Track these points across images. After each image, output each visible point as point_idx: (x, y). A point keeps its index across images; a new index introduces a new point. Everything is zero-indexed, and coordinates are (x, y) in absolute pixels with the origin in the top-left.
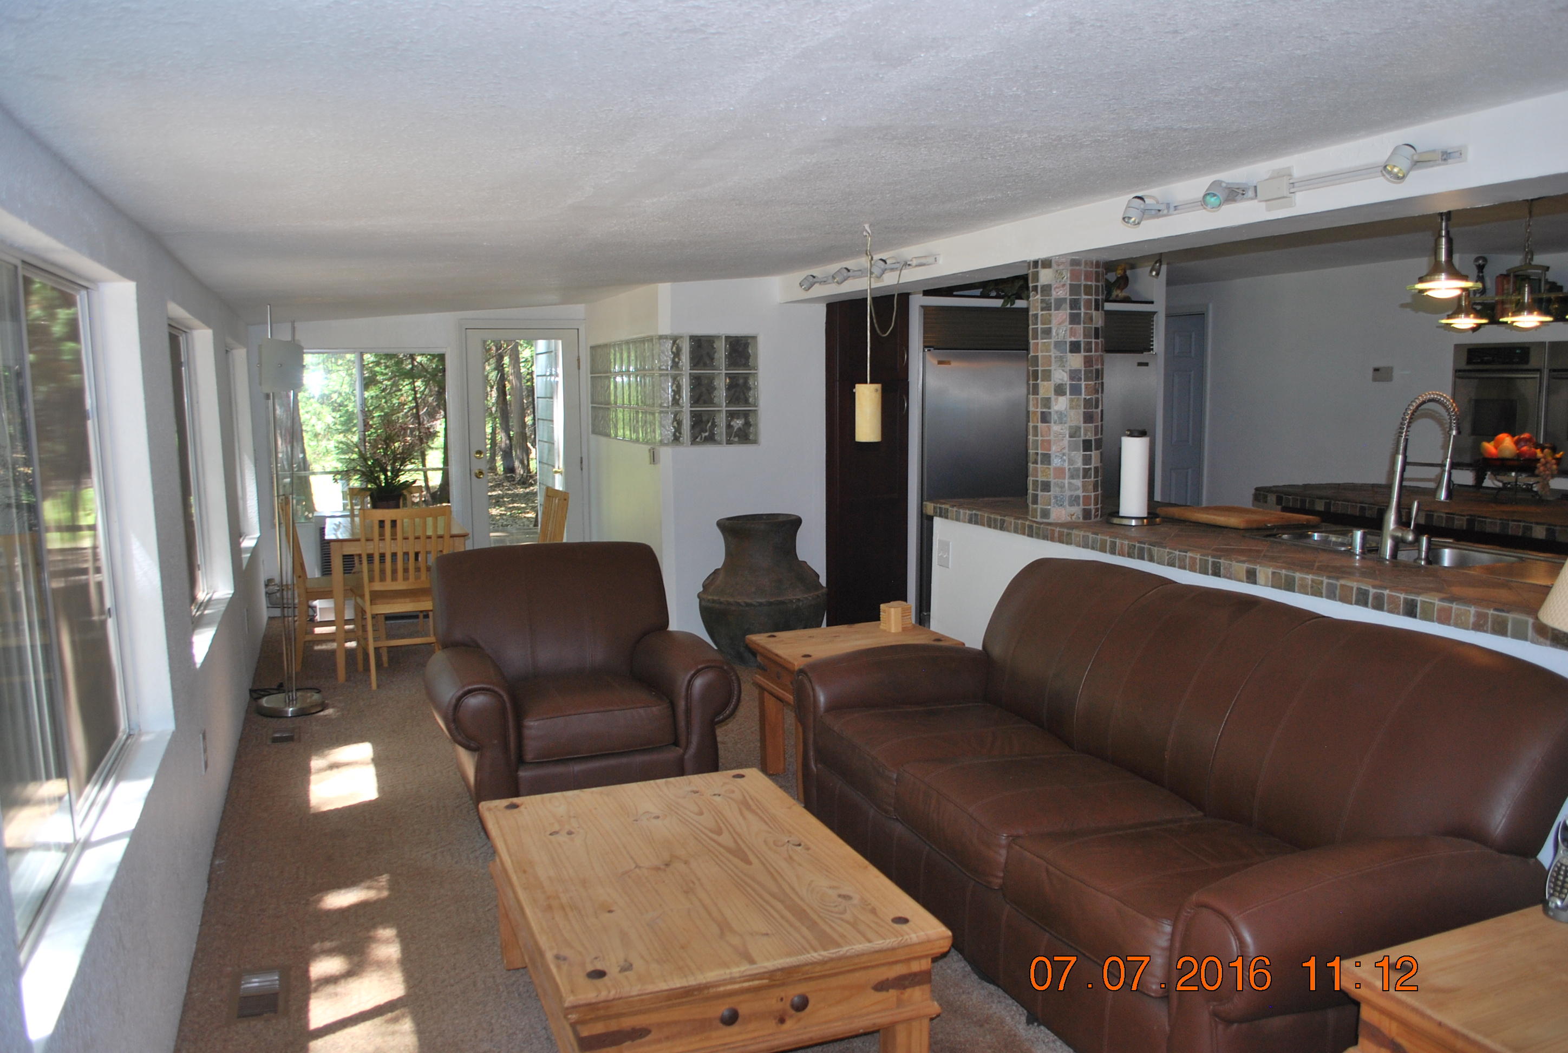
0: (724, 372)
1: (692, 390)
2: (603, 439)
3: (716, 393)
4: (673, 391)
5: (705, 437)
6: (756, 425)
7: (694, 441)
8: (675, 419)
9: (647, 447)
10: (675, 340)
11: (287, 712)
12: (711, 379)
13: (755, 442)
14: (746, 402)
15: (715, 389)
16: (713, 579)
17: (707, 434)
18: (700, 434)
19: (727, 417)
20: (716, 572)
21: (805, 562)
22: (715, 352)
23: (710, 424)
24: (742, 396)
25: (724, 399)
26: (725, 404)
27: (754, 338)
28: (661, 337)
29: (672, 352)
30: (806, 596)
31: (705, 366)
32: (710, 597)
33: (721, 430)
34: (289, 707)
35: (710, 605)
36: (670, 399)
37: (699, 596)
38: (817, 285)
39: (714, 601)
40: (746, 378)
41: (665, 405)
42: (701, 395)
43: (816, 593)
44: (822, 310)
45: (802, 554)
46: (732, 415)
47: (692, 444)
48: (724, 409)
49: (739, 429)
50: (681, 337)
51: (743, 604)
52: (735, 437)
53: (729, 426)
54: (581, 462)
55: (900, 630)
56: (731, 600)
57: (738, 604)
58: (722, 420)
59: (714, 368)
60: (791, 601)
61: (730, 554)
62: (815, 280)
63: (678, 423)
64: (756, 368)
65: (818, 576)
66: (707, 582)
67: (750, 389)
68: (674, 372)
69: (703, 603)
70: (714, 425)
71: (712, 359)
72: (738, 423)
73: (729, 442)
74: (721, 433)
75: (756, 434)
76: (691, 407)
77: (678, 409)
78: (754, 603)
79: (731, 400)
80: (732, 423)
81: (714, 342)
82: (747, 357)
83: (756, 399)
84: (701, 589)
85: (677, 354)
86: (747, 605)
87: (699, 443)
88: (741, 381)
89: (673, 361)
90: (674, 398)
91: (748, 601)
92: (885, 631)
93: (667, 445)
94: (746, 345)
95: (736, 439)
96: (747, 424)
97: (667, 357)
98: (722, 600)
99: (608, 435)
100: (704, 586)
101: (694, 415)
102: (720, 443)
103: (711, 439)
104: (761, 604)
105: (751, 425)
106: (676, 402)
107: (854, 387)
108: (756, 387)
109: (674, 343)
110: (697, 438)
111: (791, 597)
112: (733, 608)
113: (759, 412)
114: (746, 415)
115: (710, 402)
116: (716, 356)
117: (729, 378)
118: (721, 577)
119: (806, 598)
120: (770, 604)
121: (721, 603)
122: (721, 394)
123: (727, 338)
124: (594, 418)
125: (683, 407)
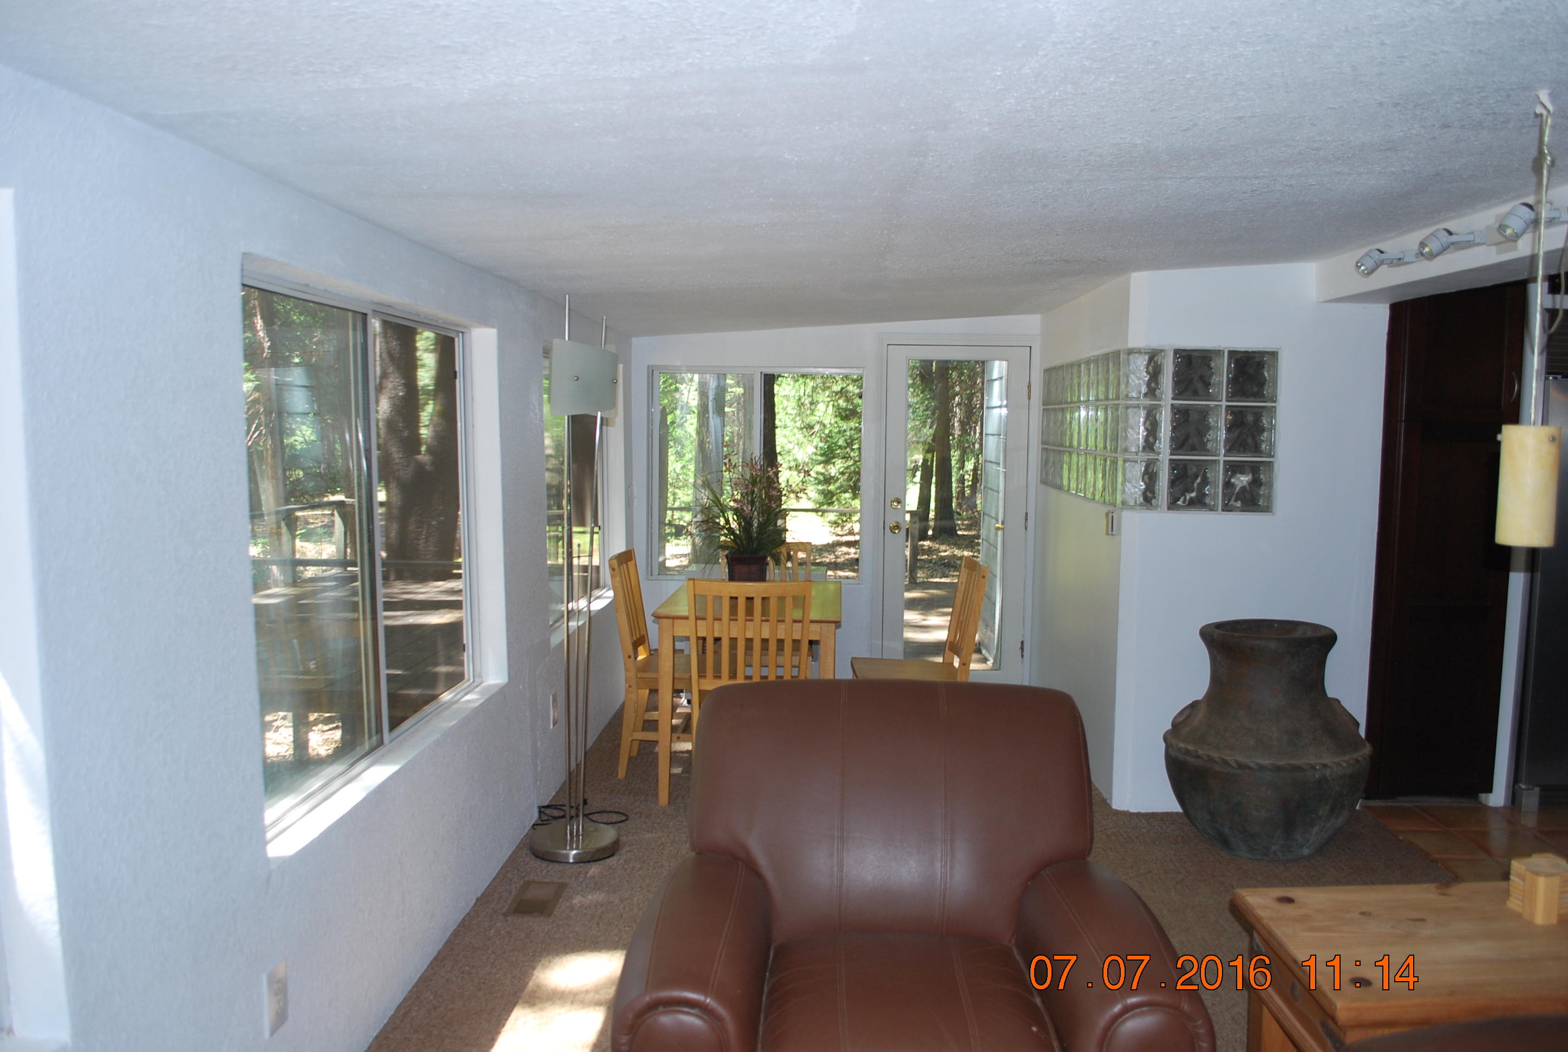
0: (1224, 403)
1: (1174, 429)
2: (1053, 492)
3: (1210, 435)
4: (1146, 429)
5: (1191, 499)
6: (1270, 485)
7: (1173, 505)
8: (1146, 472)
9: (1105, 509)
10: (1154, 356)
11: (567, 856)
12: (1204, 413)
13: (1267, 509)
14: (1256, 450)
15: (1209, 428)
16: (1189, 716)
17: (1193, 495)
18: (1183, 494)
19: (1226, 471)
20: (1194, 705)
21: (1338, 701)
22: (1213, 374)
23: (1199, 480)
24: (1250, 440)
25: (1222, 444)
26: (1223, 452)
27: (1274, 355)
28: (1130, 352)
29: (1147, 372)
30: (1337, 760)
31: (1195, 395)
32: (1182, 745)
33: (1216, 491)
34: (572, 849)
35: (1181, 757)
36: (1141, 440)
37: (1165, 739)
38: (1384, 268)
39: (1188, 752)
40: (1258, 414)
41: (1133, 450)
42: (1187, 438)
43: (1355, 756)
44: (1381, 315)
45: (1333, 688)
46: (1234, 469)
47: (1169, 509)
48: (1222, 458)
49: (1243, 488)
50: (1162, 351)
51: (1234, 765)
52: (1236, 501)
53: (1228, 485)
54: (1026, 520)
55: (1554, 920)
56: (1214, 754)
57: (1226, 763)
58: (1218, 475)
59: (1209, 397)
60: (1313, 767)
61: (1216, 679)
62: (1383, 256)
63: (1150, 476)
64: (1273, 399)
65: (1357, 724)
66: (1180, 719)
67: (1263, 430)
68: (1148, 402)
69: (1172, 752)
70: (1205, 482)
71: (1207, 385)
72: (1243, 480)
73: (1227, 508)
74: (1216, 494)
75: (1269, 498)
76: (1171, 454)
77: (1152, 456)
78: (1252, 765)
79: (1233, 446)
80: (1233, 480)
81: (1211, 360)
82: (1262, 383)
83: (1272, 445)
84: (1170, 727)
85: (1155, 374)
86: (1240, 766)
87: (1178, 508)
88: (1250, 418)
89: (1148, 384)
90: (1146, 440)
91: (1242, 759)
92: (1518, 916)
93: (1132, 508)
94: (1260, 365)
95: (1239, 504)
96: (1256, 482)
97: (1139, 379)
98: (1200, 752)
99: (1060, 488)
100: (1174, 725)
101: (1174, 465)
102: (1212, 509)
103: (1199, 503)
104: (1262, 768)
105: (1261, 484)
106: (1149, 445)
107: (1500, 431)
108: (1272, 427)
109: (1151, 359)
110: (1178, 500)
111: (1313, 761)
112: (1217, 768)
113: (1276, 465)
114: (1254, 468)
115: (1201, 447)
116: (1214, 379)
117: (1232, 413)
118: (1201, 714)
119: (1338, 764)
120: (1279, 769)
121: (1198, 757)
122: (1219, 434)
123: (1232, 353)
124: (1045, 463)
125: (1159, 453)
